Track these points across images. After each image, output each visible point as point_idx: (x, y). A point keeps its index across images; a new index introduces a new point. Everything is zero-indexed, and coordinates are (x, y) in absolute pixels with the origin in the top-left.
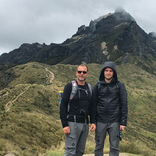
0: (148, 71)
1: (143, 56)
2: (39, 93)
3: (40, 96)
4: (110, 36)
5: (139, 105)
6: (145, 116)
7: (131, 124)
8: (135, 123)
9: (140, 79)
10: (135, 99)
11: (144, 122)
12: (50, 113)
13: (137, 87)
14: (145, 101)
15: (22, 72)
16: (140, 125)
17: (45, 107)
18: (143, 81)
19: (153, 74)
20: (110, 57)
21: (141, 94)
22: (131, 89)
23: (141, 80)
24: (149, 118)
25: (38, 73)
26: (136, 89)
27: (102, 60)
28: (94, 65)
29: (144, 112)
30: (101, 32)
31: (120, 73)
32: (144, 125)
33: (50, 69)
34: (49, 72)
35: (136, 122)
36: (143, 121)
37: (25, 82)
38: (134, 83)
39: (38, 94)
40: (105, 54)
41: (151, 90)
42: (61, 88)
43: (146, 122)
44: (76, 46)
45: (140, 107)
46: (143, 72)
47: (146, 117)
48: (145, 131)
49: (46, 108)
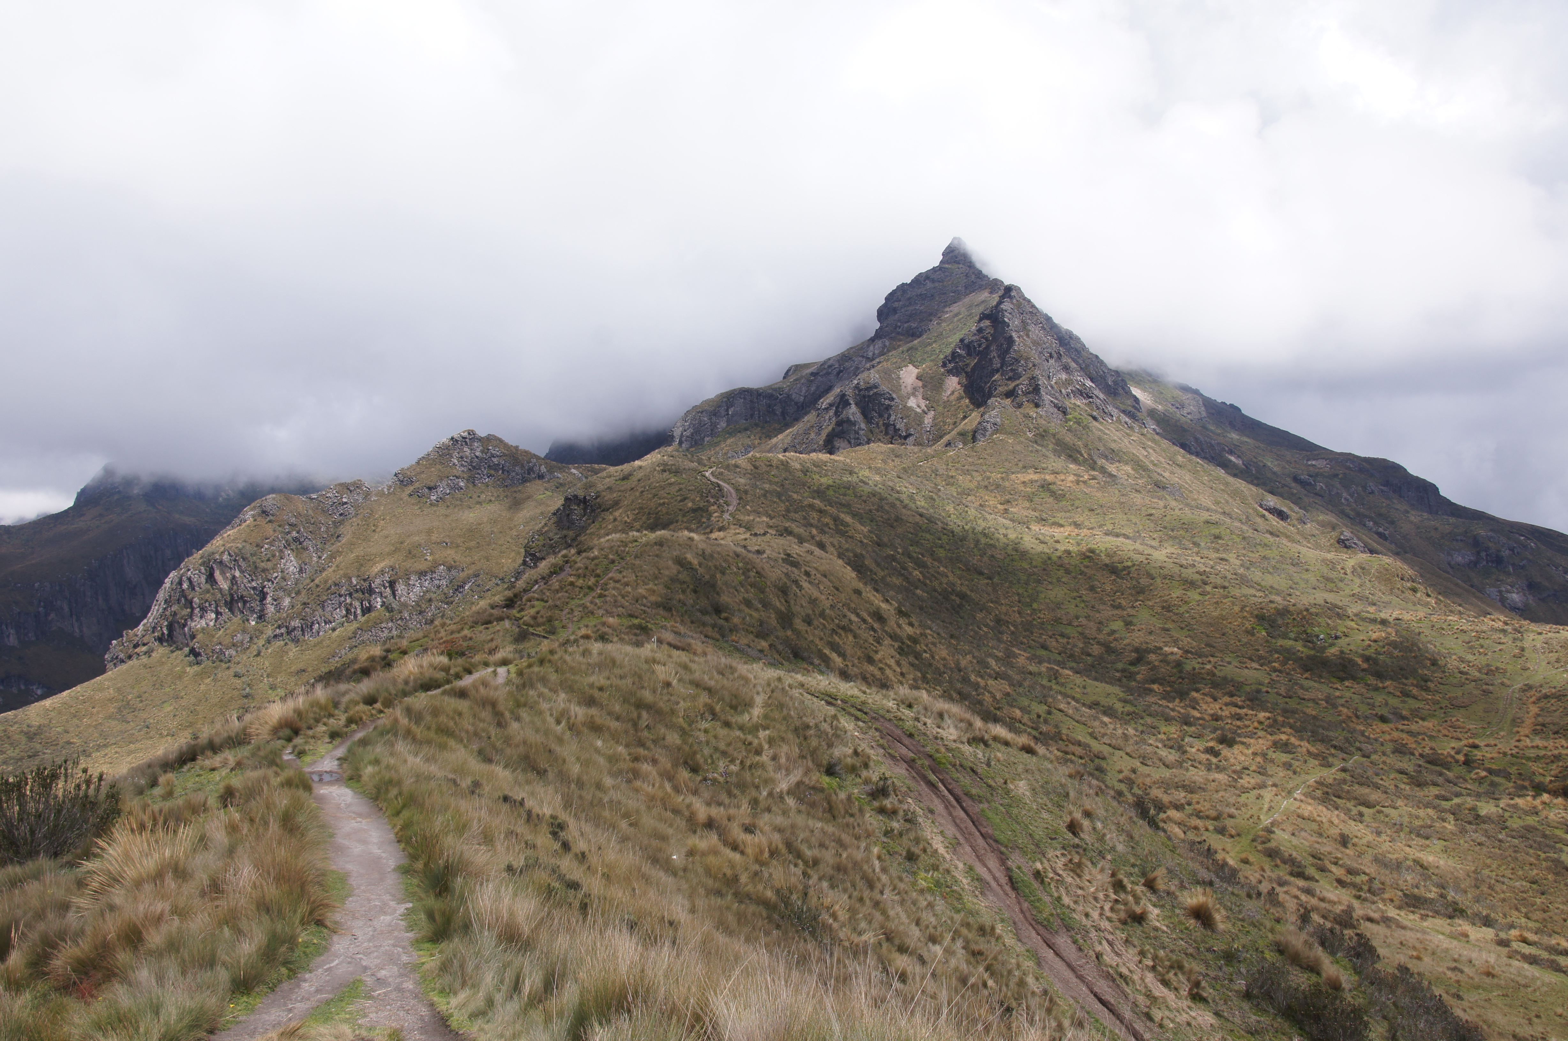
0: (1075, 461)
1: (1056, 406)
2: (681, 562)
3: (684, 576)
4: (930, 344)
5: (1050, 587)
6: (1076, 624)
7: (1028, 658)
8: (1043, 653)
9: (1049, 490)
10: (1034, 563)
11: (1075, 646)
12: (723, 636)
13: (1042, 520)
14: (1071, 568)
15: (625, 491)
16: (1059, 658)
17: (704, 612)
18: (1058, 497)
19: (1093, 469)
20: (934, 419)
21: (1058, 546)
22: (1019, 528)
23: (1053, 493)
24: (1091, 629)
25: (680, 490)
26: (1035, 527)
27: (907, 430)
28: (879, 450)
29: (1071, 609)
30: (898, 333)
31: (974, 473)
32: (1072, 656)
33: (721, 474)
34: (719, 486)
35: (1044, 647)
36: (1068, 643)
37: (637, 525)
38: (1027, 504)
39: (674, 569)
40: (918, 410)
41: (1092, 529)
42: (760, 538)
43: (1081, 645)
44: (813, 389)
45: (1057, 593)
46: (1058, 463)
47: (1080, 629)
48: (1079, 680)
49: (707, 619)
